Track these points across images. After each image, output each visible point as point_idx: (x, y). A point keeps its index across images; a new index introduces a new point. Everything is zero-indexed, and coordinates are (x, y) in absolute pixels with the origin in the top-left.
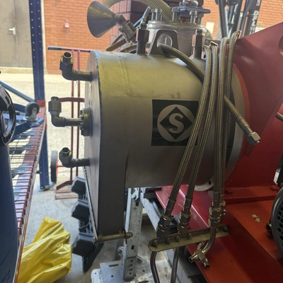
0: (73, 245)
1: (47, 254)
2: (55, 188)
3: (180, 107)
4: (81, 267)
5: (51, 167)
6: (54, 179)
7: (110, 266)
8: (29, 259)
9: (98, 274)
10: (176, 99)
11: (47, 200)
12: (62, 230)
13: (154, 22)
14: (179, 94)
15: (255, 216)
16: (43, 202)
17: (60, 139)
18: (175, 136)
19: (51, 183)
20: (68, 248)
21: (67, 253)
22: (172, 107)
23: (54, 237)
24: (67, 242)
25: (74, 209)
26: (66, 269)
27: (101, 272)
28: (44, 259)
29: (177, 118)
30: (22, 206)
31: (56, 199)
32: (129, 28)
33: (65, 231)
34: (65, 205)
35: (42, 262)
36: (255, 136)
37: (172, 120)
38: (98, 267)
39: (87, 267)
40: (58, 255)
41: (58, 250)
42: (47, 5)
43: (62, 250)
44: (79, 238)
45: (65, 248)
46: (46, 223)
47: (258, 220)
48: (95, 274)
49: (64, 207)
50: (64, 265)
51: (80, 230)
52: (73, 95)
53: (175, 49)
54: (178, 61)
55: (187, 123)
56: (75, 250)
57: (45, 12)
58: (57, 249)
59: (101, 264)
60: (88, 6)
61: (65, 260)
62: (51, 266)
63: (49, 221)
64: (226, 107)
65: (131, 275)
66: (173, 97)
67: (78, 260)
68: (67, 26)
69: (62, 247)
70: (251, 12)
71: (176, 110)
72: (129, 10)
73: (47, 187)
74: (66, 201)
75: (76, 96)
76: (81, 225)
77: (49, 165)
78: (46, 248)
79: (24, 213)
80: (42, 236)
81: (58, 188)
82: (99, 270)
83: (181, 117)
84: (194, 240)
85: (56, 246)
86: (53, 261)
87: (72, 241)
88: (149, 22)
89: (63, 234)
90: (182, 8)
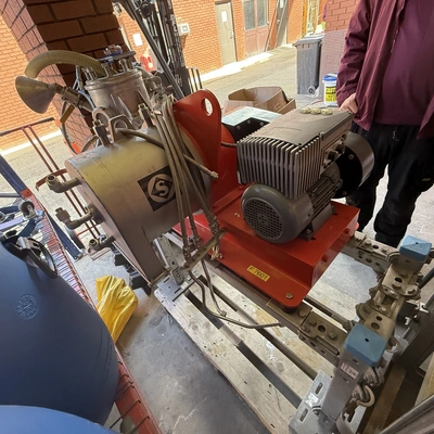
1: (116, 301)
2: (87, 252)
3: (159, 176)
5: (72, 238)
6: (81, 246)
7: (164, 282)
9: (159, 292)
12: (115, 280)
14: (153, 167)
19: (80, 250)
20: (127, 289)
21: (129, 293)
22: (154, 179)
23: (112, 288)
24: (124, 285)
25: (114, 261)
26: (136, 302)
27: (160, 290)
28: (115, 306)
29: (161, 184)
30: (75, 281)
31: (94, 260)
32: (71, 94)
34: (105, 260)
35: (114, 309)
36: (214, 174)
38: (157, 288)
39: (149, 291)
40: (123, 298)
41: (121, 294)
43: (124, 293)
44: (131, 278)
45: (125, 290)
46: (99, 283)
47: (239, 216)
48: (157, 293)
49: (104, 263)
50: (132, 301)
51: (128, 271)
52: (51, 170)
55: (169, 184)
56: (134, 287)
58: (119, 294)
59: (157, 285)
60: (15, 86)
61: (131, 298)
62: (123, 307)
63: (101, 280)
64: (188, 162)
65: (181, 279)
66: (150, 171)
67: (140, 292)
69: (123, 291)
70: (168, 17)
71: (158, 180)
73: (79, 255)
74: (103, 257)
76: (126, 268)
79: (80, 285)
80: (103, 293)
81: (89, 251)
83: (163, 182)
84: (209, 248)
86: (122, 303)
87: (127, 283)
88: (87, 83)
89: (118, 282)
90: (110, 59)
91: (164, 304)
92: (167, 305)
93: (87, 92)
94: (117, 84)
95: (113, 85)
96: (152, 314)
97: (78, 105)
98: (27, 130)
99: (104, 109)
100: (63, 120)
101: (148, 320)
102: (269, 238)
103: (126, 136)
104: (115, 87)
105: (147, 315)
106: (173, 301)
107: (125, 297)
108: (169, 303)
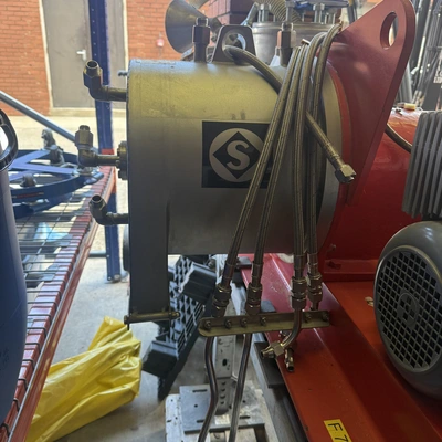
0: (143, 359)
1: (105, 369)
3: (244, 132)
4: (156, 392)
7: (194, 391)
8: (78, 373)
9: (175, 401)
10: (238, 120)
11: (116, 296)
12: (130, 336)
13: (260, 24)
14: (243, 113)
15: (369, 299)
16: (110, 299)
18: (237, 174)
19: (122, 271)
20: (136, 362)
21: (133, 370)
22: (232, 132)
23: (118, 345)
24: (136, 353)
26: (131, 393)
27: (180, 400)
29: (239, 148)
30: (58, 288)
33: (134, 337)
35: (97, 381)
36: (347, 170)
38: (177, 392)
39: (164, 392)
40: (120, 372)
41: (122, 364)
42: (132, 14)
43: (127, 365)
44: (152, 347)
45: (131, 362)
46: (106, 324)
47: (372, 304)
48: (171, 400)
50: (128, 386)
56: (147, 367)
57: (128, 25)
58: (119, 363)
59: (181, 388)
60: (167, 6)
61: (130, 380)
62: (110, 386)
63: (111, 323)
65: (224, 406)
66: (234, 118)
67: (151, 382)
68: (161, 44)
69: (127, 361)
71: (238, 137)
72: (228, 10)
73: (116, 277)
78: (103, 360)
79: (59, 297)
80: (100, 343)
82: (177, 396)
83: (246, 146)
85: (119, 358)
86: (113, 381)
87: (143, 353)
88: (255, 24)
91: (169, 427)
102: (406, 365)
106: (187, 433)
107: (123, 372)
108: (178, 431)
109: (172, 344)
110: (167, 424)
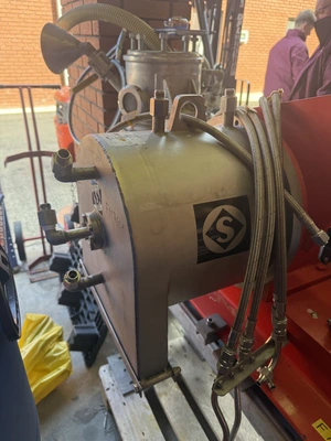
0: (68, 341)
1: (40, 358)
2: (27, 268)
3: (227, 208)
5: (16, 242)
6: (23, 257)
7: (120, 359)
9: (107, 371)
12: (51, 325)
13: (135, 53)
14: (223, 190)
15: (310, 311)
17: (17, 201)
18: (224, 245)
19: (19, 262)
20: (64, 346)
21: (64, 353)
22: (218, 210)
23: (43, 336)
24: (60, 338)
25: (60, 296)
26: (67, 372)
27: (110, 369)
28: (37, 365)
29: (226, 223)
31: (32, 282)
32: (101, 61)
33: (55, 324)
34: (45, 288)
35: (35, 369)
37: (220, 227)
38: (106, 363)
39: (90, 362)
40: (53, 358)
41: (52, 351)
43: (58, 351)
44: (76, 332)
45: (60, 348)
46: (29, 322)
47: (315, 316)
48: (104, 372)
49: (44, 292)
50: (63, 368)
51: (72, 319)
52: (30, 147)
53: (202, 122)
54: (207, 137)
56: (72, 348)
58: (50, 350)
59: (108, 358)
61: (63, 362)
62: (48, 371)
63: (33, 318)
69: (56, 347)
71: (224, 213)
72: (96, 33)
73: (15, 269)
75: (34, 149)
76: (71, 312)
77: (14, 241)
78: (37, 352)
80: (29, 339)
81: (31, 267)
82: (107, 366)
83: (230, 220)
85: (49, 347)
86: (49, 366)
87: (67, 336)
88: (129, 52)
89: (55, 331)
90: (171, 31)
91: (109, 394)
92: (114, 398)
93: (123, 63)
94: (169, 63)
95: (164, 63)
96: (85, 401)
97: (103, 77)
98: (25, 91)
99: (138, 89)
100: (76, 90)
101: (76, 407)
103: (190, 128)
104: (165, 67)
105: (75, 399)
106: (125, 395)
107: (55, 357)
108: (117, 395)
109: (89, 324)
110: (107, 392)
